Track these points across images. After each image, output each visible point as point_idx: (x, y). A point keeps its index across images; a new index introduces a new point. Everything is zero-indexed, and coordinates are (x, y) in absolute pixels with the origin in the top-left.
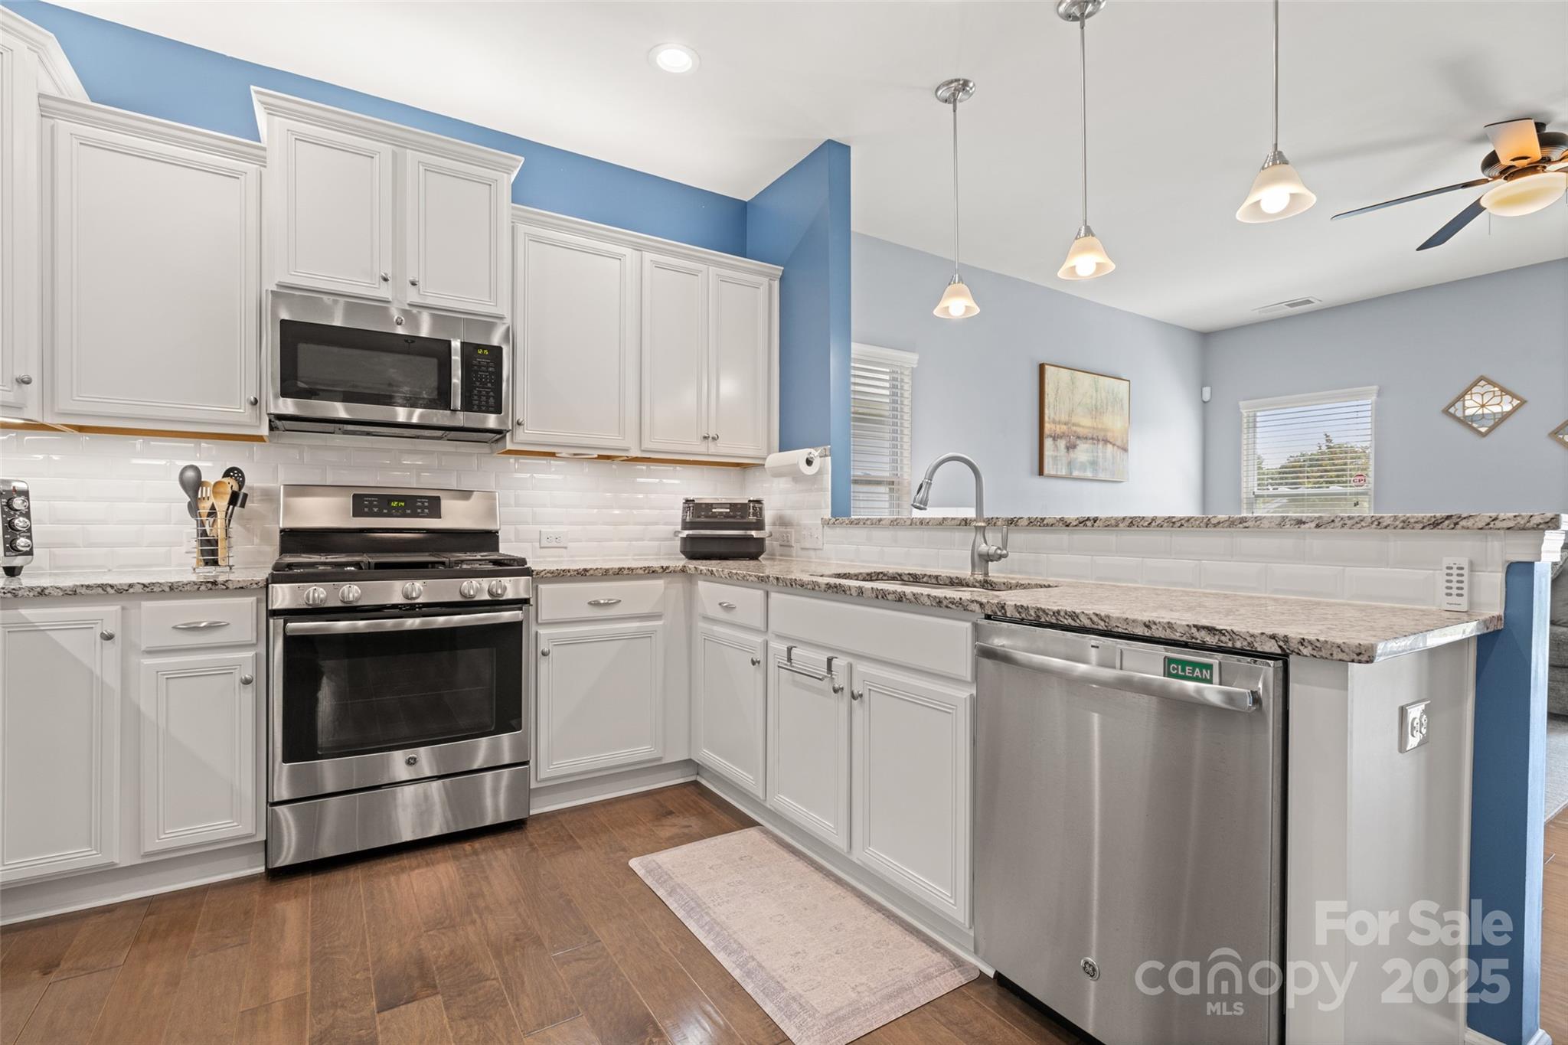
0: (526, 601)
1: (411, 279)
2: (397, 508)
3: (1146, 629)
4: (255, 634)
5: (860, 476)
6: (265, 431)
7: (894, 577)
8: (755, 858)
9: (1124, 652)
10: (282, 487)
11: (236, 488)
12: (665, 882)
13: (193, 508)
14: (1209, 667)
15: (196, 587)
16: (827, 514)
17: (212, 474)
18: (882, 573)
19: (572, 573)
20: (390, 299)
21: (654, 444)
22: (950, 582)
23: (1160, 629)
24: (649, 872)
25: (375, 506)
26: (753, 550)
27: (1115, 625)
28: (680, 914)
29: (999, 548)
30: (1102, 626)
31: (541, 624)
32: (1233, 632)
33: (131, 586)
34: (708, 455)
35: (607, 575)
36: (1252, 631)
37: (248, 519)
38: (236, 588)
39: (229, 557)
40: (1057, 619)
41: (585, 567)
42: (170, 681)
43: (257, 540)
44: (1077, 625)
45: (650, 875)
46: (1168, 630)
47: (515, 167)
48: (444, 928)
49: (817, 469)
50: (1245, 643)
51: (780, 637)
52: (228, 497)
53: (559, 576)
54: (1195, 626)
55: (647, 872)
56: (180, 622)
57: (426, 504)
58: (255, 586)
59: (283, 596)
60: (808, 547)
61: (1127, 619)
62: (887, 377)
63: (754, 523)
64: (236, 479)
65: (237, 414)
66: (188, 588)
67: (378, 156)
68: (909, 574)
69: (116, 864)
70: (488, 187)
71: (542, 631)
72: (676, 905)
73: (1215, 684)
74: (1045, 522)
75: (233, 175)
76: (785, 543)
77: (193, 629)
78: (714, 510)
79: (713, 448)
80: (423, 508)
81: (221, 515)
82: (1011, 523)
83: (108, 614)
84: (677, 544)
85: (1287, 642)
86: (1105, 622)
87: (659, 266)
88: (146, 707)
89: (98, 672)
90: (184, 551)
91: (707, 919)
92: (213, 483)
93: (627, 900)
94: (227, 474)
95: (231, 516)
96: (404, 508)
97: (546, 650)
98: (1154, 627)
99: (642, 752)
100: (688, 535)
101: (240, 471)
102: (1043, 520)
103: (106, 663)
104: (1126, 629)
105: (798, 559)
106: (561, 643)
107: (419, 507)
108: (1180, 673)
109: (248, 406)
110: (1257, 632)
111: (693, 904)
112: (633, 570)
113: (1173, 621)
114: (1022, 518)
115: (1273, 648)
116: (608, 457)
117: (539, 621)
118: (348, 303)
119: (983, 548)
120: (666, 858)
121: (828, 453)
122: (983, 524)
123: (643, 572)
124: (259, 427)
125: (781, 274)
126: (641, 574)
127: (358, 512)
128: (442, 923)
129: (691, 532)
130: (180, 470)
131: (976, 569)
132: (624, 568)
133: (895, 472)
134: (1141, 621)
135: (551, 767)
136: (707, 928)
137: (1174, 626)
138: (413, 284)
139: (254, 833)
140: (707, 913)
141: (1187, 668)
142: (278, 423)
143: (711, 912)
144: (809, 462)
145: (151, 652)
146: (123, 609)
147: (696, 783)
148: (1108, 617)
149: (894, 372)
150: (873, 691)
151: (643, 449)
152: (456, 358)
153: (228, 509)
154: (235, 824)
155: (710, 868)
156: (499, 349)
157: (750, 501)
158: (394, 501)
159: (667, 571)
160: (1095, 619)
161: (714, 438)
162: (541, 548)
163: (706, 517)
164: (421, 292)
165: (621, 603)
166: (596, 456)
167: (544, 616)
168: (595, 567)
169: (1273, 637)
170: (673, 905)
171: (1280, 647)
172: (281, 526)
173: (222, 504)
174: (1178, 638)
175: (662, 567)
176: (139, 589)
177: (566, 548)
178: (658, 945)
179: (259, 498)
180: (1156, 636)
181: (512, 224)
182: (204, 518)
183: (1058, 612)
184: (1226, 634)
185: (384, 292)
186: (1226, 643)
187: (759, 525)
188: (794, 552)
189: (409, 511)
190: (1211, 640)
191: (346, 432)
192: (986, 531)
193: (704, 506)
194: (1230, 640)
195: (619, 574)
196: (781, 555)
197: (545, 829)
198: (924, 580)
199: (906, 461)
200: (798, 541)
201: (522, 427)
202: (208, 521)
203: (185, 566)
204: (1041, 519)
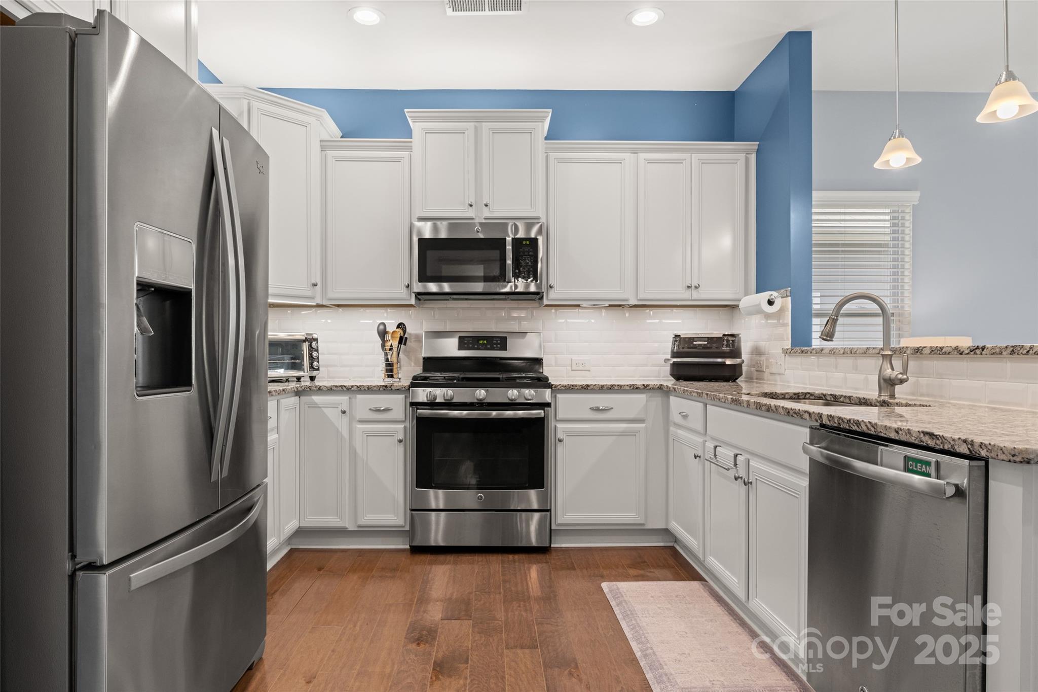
0: (549, 405)
1: (485, 202)
2: (483, 344)
3: (896, 434)
4: (404, 415)
5: (855, 310)
6: (413, 302)
7: (820, 397)
8: (687, 598)
9: (884, 451)
10: (424, 333)
11: (402, 335)
12: (617, 598)
13: (383, 346)
14: (928, 464)
15: (378, 388)
16: (788, 344)
17: (391, 327)
18: (809, 393)
19: (578, 387)
20: (474, 217)
21: (648, 293)
22: (859, 402)
23: (904, 434)
24: (611, 591)
25: (471, 344)
26: (727, 373)
27: (879, 430)
28: (619, 617)
29: (901, 373)
30: (872, 432)
31: (558, 421)
32: (944, 438)
33: (352, 386)
34: (692, 300)
35: (603, 389)
36: (953, 437)
37: (409, 352)
38: (395, 390)
39: (398, 373)
40: (849, 426)
41: (587, 384)
42: (369, 437)
43: (413, 364)
44: (860, 431)
45: (611, 593)
46: (908, 435)
47: (546, 117)
48: (485, 592)
49: (779, 308)
50: (950, 446)
51: (713, 439)
52: (398, 340)
53: (570, 389)
54: (923, 432)
55: (610, 591)
56: (373, 406)
57: (499, 342)
58: (404, 389)
59: (422, 395)
60: (774, 372)
61: (886, 426)
62: (888, 217)
63: (728, 352)
64: (402, 330)
65: (400, 294)
66: (375, 388)
67: (467, 132)
68: (831, 395)
69: (347, 528)
70: (530, 134)
71: (559, 426)
72: (618, 612)
73: (933, 478)
74: (943, 351)
75: (397, 160)
76: (759, 369)
77: (378, 410)
78: (694, 343)
79: (695, 294)
80: (497, 344)
81: (395, 350)
82: (917, 352)
83: (342, 400)
84: (667, 369)
85: (973, 445)
86: (874, 428)
87: (650, 162)
88: (359, 451)
89: (340, 429)
90: (380, 369)
91: (634, 622)
92: (391, 332)
93: (590, 603)
94: (398, 327)
95: (400, 350)
96: (486, 345)
97: (561, 438)
98: (900, 432)
99: (628, 517)
100: (674, 362)
101: (404, 325)
102: (942, 348)
103: (342, 424)
104: (886, 434)
105: (768, 382)
106: (572, 434)
107: (495, 344)
108: (914, 469)
109: (405, 288)
110: (956, 437)
111: (629, 613)
112: (621, 386)
113: (911, 428)
114: (925, 347)
115: (965, 450)
116: (620, 306)
117: (557, 419)
118: (450, 224)
119: (888, 372)
120: (625, 586)
121: (789, 294)
122: (890, 353)
123: (629, 388)
124: (410, 299)
125: (757, 148)
126: (628, 390)
127: (461, 347)
128: (485, 590)
129: (675, 360)
130: (377, 325)
131: (883, 392)
132: (615, 385)
133: (896, 305)
134: (894, 428)
135: (565, 517)
136: (631, 627)
137: (911, 432)
138: (486, 205)
139: (404, 525)
140: (635, 619)
141: (918, 464)
142: (419, 297)
143: (638, 620)
144: (770, 303)
145: (362, 422)
146: (350, 398)
147: (673, 549)
148: (876, 424)
149: (894, 212)
150: (759, 480)
151: (638, 298)
152: (509, 247)
153: (398, 347)
154: (395, 518)
155: (652, 597)
156: (535, 241)
157: (724, 335)
158: (481, 340)
159: (648, 388)
160: (869, 426)
161: (696, 287)
162: (572, 370)
163: (688, 348)
164: (491, 210)
165: (613, 410)
166: (607, 305)
167: (560, 415)
168: (594, 384)
169: (965, 441)
170: (617, 611)
171: (969, 449)
172: (423, 356)
173: (395, 343)
174: (913, 441)
175: (644, 385)
176: (355, 388)
177: (589, 371)
178: (598, 628)
179: (414, 339)
180: (902, 439)
181: (546, 154)
182: (388, 352)
183: (850, 420)
184: (940, 438)
185: (470, 213)
186: (939, 445)
187: (736, 353)
188: (766, 375)
189: (489, 346)
190: (931, 443)
191: (454, 299)
192: (893, 358)
193: (687, 339)
194: (941, 443)
195: (611, 389)
196: (757, 379)
197: (558, 556)
198: (841, 400)
199: (906, 294)
200: (767, 367)
201: (553, 289)
202: (390, 353)
203: (378, 378)
204: (940, 348)
